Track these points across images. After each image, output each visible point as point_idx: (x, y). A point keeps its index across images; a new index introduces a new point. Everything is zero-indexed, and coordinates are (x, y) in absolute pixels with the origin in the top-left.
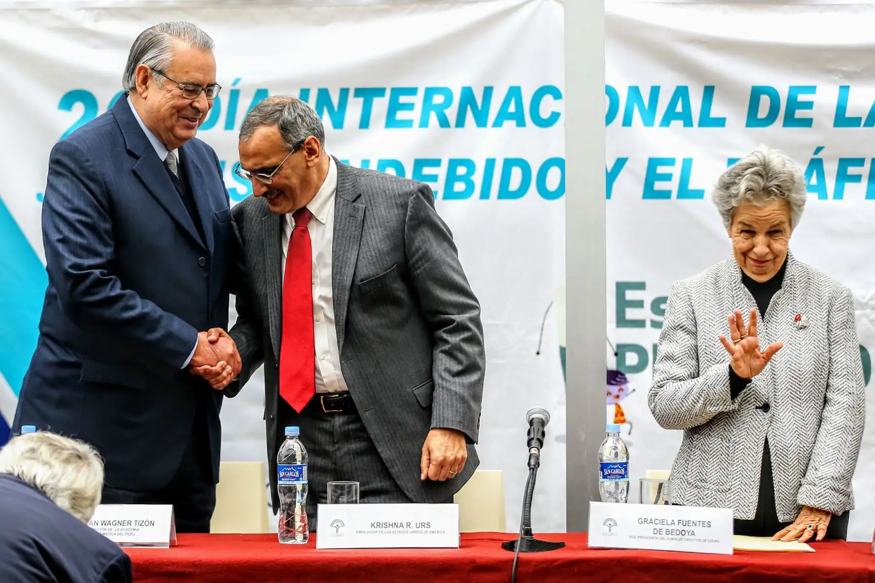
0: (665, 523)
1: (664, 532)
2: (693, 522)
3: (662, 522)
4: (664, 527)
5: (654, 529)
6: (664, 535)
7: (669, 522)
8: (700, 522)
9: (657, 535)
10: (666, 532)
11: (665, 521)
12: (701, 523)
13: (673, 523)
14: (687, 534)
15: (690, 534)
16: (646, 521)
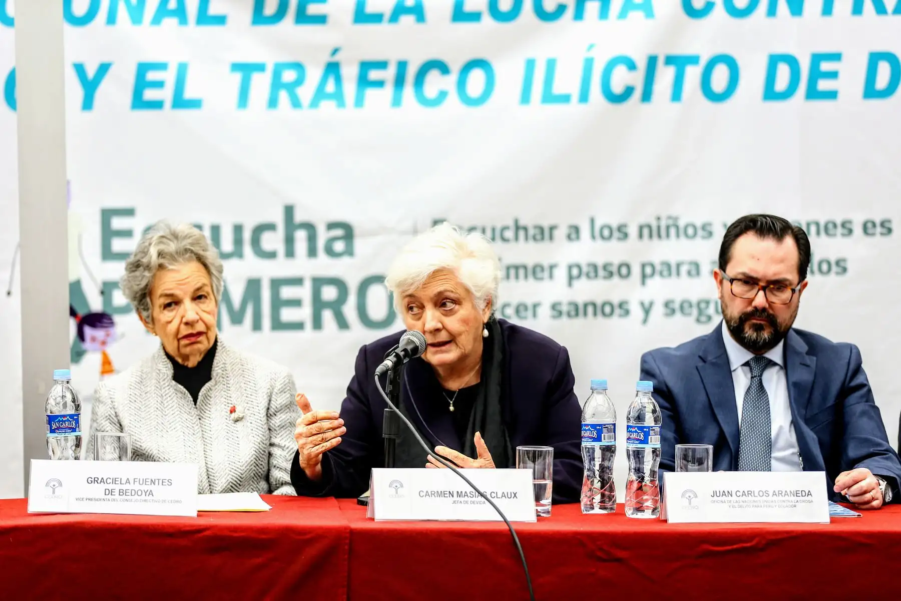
0: (119, 482)
1: (117, 492)
2: (152, 480)
3: (114, 481)
4: (117, 487)
5: (106, 489)
6: (117, 496)
7: (124, 481)
8: (159, 480)
9: (110, 497)
10: (120, 492)
11: (119, 480)
12: (161, 482)
13: (128, 481)
14: (144, 493)
15: (148, 493)
16: (95, 480)
